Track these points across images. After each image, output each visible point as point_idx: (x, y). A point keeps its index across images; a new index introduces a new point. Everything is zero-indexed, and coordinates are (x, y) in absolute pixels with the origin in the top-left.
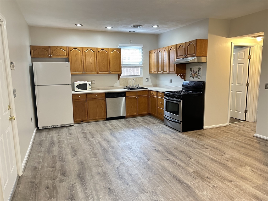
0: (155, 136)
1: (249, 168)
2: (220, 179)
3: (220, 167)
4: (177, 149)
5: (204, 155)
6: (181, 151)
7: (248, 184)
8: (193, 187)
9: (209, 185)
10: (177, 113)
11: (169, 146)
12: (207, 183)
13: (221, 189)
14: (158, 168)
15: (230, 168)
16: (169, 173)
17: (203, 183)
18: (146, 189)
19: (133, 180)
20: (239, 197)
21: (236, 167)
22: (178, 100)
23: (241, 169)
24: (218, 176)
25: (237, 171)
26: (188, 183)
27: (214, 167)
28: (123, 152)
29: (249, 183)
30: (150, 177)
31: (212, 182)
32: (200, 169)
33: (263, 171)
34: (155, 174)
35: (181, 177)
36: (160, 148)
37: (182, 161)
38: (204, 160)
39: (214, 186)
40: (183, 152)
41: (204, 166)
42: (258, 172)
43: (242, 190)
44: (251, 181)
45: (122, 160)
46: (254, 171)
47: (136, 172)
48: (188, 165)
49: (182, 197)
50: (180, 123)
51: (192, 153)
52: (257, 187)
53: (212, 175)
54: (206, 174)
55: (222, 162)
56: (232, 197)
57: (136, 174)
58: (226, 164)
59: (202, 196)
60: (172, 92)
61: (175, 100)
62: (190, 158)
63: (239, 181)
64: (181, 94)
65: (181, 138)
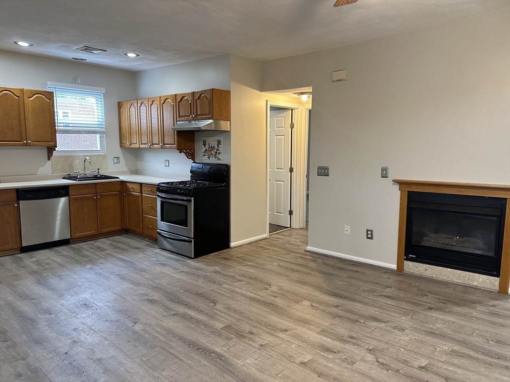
1: (307, 303)
2: (268, 330)
3: (267, 310)
4: (189, 291)
5: (238, 294)
6: (197, 294)
7: (310, 329)
8: (227, 355)
9: (254, 344)
10: (184, 223)
12: (250, 342)
13: (273, 347)
15: (281, 308)
16: (181, 338)
17: (243, 344)
19: (106, 371)
20: (302, 354)
21: (289, 304)
22: (185, 198)
23: (297, 306)
24: (266, 326)
25: (292, 311)
26: (217, 350)
27: (257, 312)
28: (75, 316)
29: (312, 327)
30: (143, 356)
31: (257, 339)
32: (234, 321)
33: (328, 305)
34: (153, 347)
35: (204, 341)
36: (156, 296)
37: (201, 312)
38: (239, 303)
39: (262, 345)
40: (201, 295)
41: (241, 313)
42: (322, 308)
43: (305, 341)
44: (313, 323)
45: (74, 334)
46: (315, 307)
48: (212, 317)
49: (211, 378)
50: (191, 242)
51: (218, 293)
52: (323, 332)
53: (255, 326)
54: (246, 327)
55: (268, 301)
56: (290, 356)
58: (274, 303)
59: (245, 369)
60: (172, 183)
62: (215, 302)
63: (298, 327)
65: (193, 268)
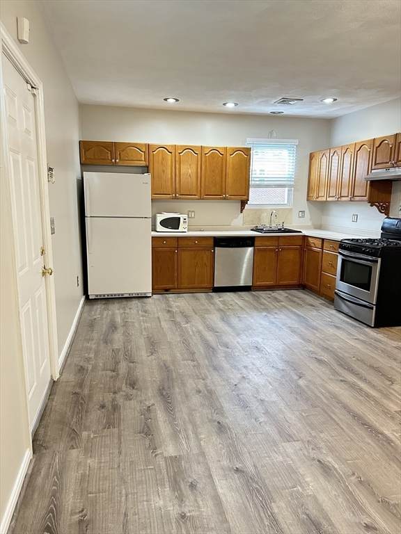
0: (315, 331)
4: (362, 361)
8: (398, 442)
10: (367, 286)
11: (346, 355)
14: (319, 395)
16: (345, 407)
18: (294, 434)
19: (267, 413)
22: (370, 258)
28: (246, 355)
30: (303, 411)
34: (314, 406)
35: (371, 418)
37: (374, 387)
40: (377, 370)
45: (244, 371)
47: (274, 397)
48: (386, 396)
50: (372, 308)
57: (274, 402)
60: (357, 240)
61: (363, 259)
62: (392, 381)
64: (378, 245)
65: (372, 338)
